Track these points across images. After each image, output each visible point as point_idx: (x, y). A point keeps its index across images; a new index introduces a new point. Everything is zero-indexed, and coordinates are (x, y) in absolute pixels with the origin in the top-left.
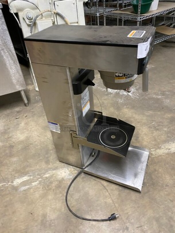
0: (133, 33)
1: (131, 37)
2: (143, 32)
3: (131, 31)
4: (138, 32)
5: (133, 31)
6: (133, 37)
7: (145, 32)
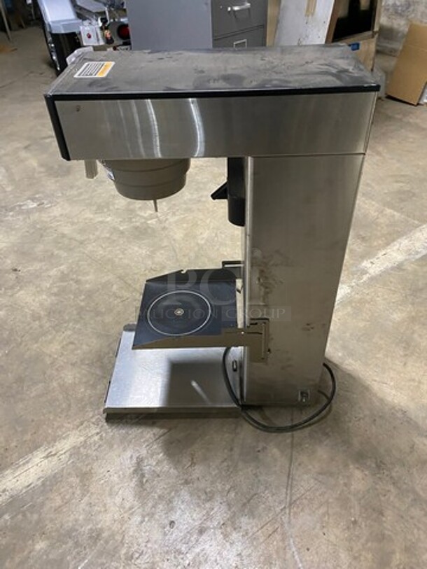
0: (102, 72)
1: (106, 63)
2: (79, 75)
3: (108, 75)
4: (91, 74)
5: (104, 75)
6: (102, 63)
7: (76, 76)
